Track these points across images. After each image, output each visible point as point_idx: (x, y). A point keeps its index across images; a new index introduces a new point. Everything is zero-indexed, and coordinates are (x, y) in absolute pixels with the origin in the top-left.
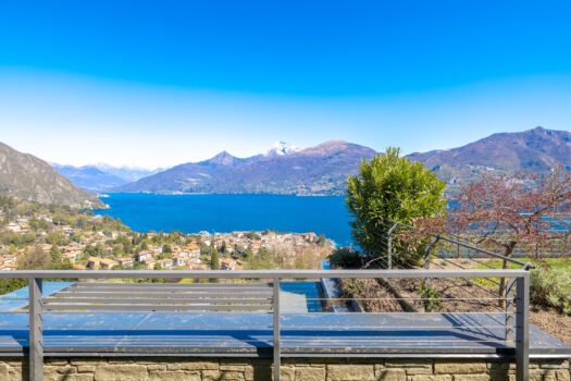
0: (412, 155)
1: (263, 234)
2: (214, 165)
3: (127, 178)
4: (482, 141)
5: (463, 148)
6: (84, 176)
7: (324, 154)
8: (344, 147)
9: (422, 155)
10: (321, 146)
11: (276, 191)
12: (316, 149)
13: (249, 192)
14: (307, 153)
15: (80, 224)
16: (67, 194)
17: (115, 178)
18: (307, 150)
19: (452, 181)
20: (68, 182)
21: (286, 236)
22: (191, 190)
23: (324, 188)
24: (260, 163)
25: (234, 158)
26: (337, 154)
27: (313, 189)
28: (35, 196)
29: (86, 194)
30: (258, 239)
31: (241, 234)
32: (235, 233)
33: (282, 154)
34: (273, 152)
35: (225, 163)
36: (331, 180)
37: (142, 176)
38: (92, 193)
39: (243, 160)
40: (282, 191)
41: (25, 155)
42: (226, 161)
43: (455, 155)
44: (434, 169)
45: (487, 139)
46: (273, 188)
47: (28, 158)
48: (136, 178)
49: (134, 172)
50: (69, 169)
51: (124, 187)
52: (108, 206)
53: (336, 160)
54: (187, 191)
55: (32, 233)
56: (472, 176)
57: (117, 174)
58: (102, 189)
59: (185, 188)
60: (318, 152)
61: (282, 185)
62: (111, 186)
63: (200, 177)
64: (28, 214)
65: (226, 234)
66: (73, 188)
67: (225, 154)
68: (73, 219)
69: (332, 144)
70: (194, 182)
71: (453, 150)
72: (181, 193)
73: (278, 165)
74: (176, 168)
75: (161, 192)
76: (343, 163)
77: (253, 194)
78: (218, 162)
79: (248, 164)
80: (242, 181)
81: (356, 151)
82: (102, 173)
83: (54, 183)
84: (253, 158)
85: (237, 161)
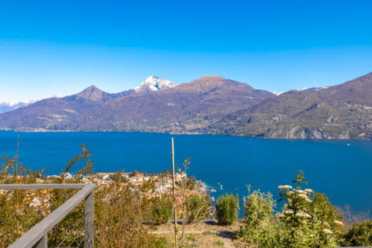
0: (290, 92)
1: (130, 176)
2: (81, 100)
4: (360, 79)
5: (340, 86)
7: (199, 90)
8: (220, 84)
9: (300, 93)
10: (196, 82)
11: (148, 129)
12: (191, 85)
13: (120, 130)
14: (182, 89)
18: (182, 85)
19: (329, 120)
22: (56, 128)
23: (200, 126)
24: (131, 99)
25: (104, 93)
26: (212, 91)
27: (188, 127)
30: (124, 180)
31: (106, 176)
32: (100, 174)
33: (155, 89)
34: (146, 87)
35: (93, 99)
36: (206, 118)
39: (114, 96)
40: (155, 129)
42: (95, 97)
43: (333, 93)
44: (312, 108)
45: (365, 77)
46: (145, 127)
53: (212, 96)
54: (50, 128)
56: (349, 114)
59: (49, 125)
60: (194, 88)
61: (155, 123)
63: (66, 113)
65: (90, 176)
67: (93, 89)
69: (208, 80)
70: (59, 118)
71: (331, 88)
72: (44, 131)
73: (150, 101)
74: (39, 104)
75: (21, 129)
76: (220, 100)
78: (86, 97)
79: (119, 99)
80: (111, 118)
81: (233, 88)
84: (124, 93)
85: (106, 96)
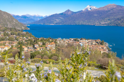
1: (81, 40)
2: (65, 14)
3: (36, 19)
6: (22, 19)
7: (106, 9)
8: (115, 7)
10: (105, 7)
11: (87, 24)
12: (104, 8)
13: (78, 24)
14: (100, 9)
15: (19, 35)
16: (17, 25)
17: (32, 19)
18: (100, 8)
20: (17, 21)
21: (89, 40)
22: (57, 24)
23: (106, 23)
24: (81, 13)
25: (72, 12)
27: (102, 23)
28: (7, 25)
29: (22, 25)
30: (78, 41)
31: (72, 39)
32: (70, 39)
33: (90, 10)
34: (87, 9)
35: (69, 14)
36: (109, 20)
37: (41, 19)
38: (25, 24)
39: (75, 13)
40: (90, 24)
41: (4, 12)
42: (69, 13)
47: (5, 13)
48: (39, 19)
49: (38, 17)
50: (18, 16)
51: (35, 22)
52: (29, 29)
53: (111, 12)
54: (55, 24)
55: (4, 37)
57: (33, 18)
58: (27, 23)
60: (104, 9)
61: (90, 22)
62: (31, 22)
63: (61, 19)
64: (4, 31)
65: (67, 39)
66: (19, 23)
67: (69, 10)
68: (17, 33)
70: (58, 20)
72: (53, 25)
73: (88, 14)
75: (46, 24)
77: (79, 25)
79: (77, 14)
81: (120, 8)
82: (27, 17)
83: (13, 21)
84: (79, 12)
